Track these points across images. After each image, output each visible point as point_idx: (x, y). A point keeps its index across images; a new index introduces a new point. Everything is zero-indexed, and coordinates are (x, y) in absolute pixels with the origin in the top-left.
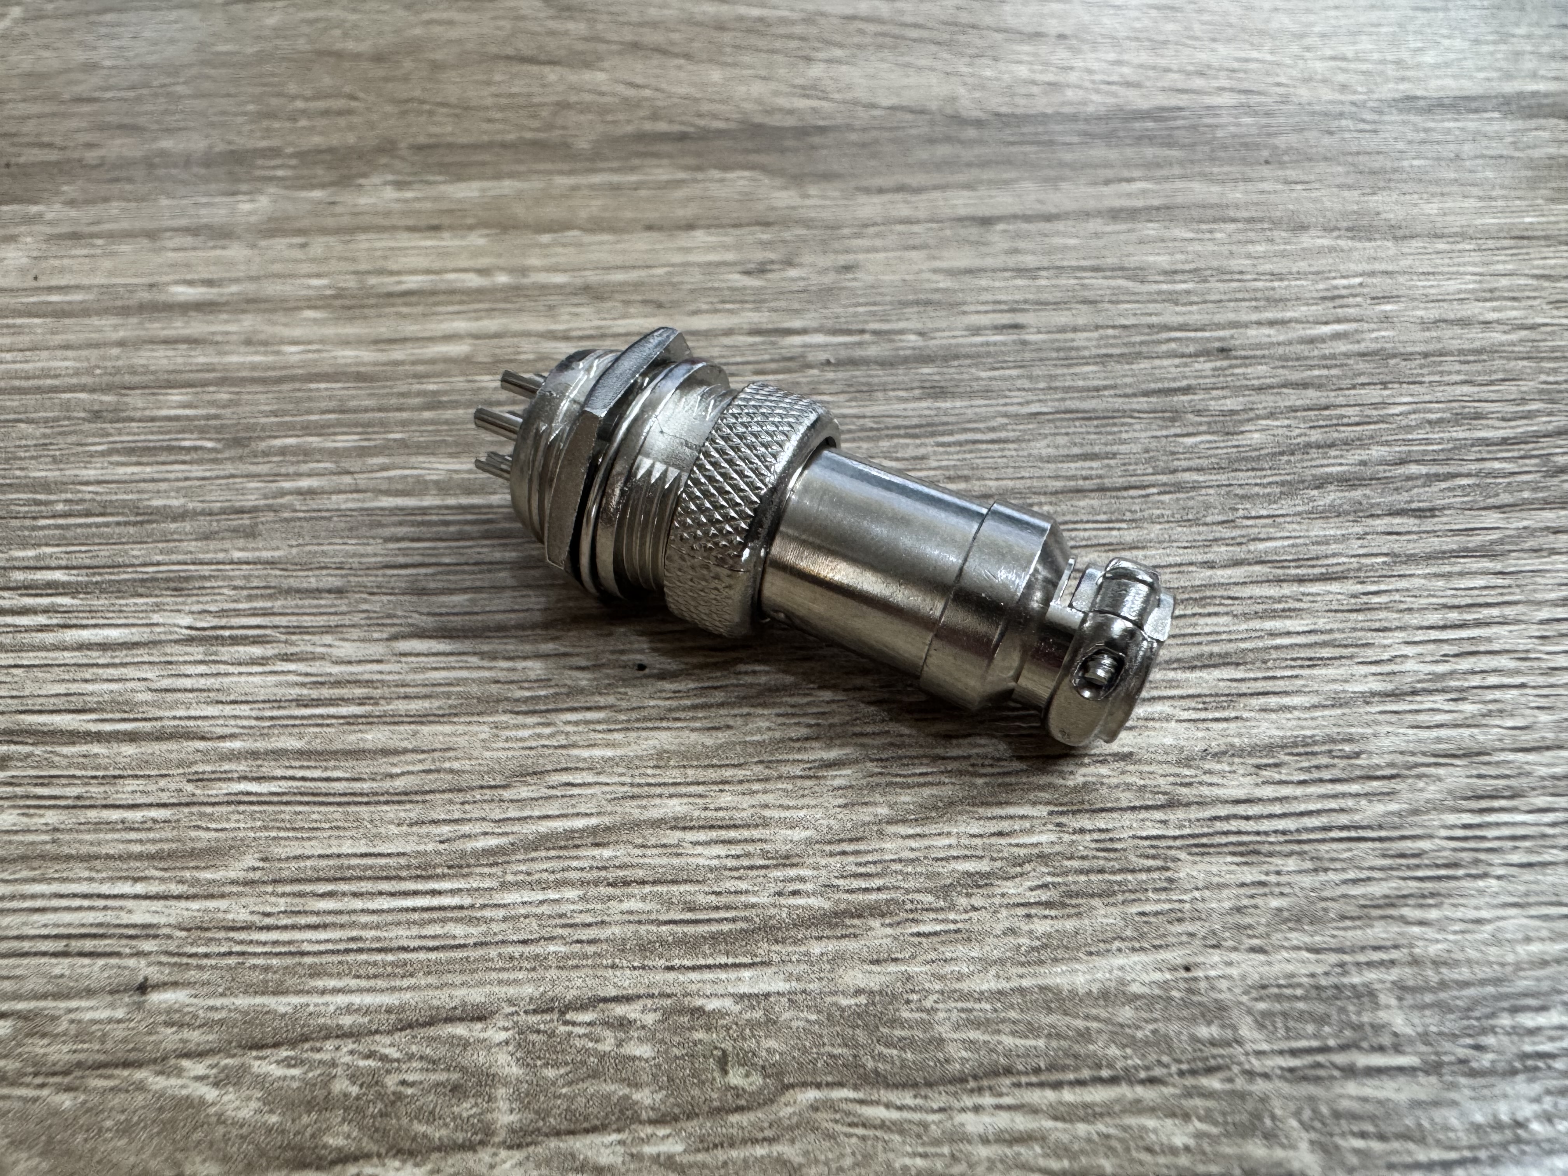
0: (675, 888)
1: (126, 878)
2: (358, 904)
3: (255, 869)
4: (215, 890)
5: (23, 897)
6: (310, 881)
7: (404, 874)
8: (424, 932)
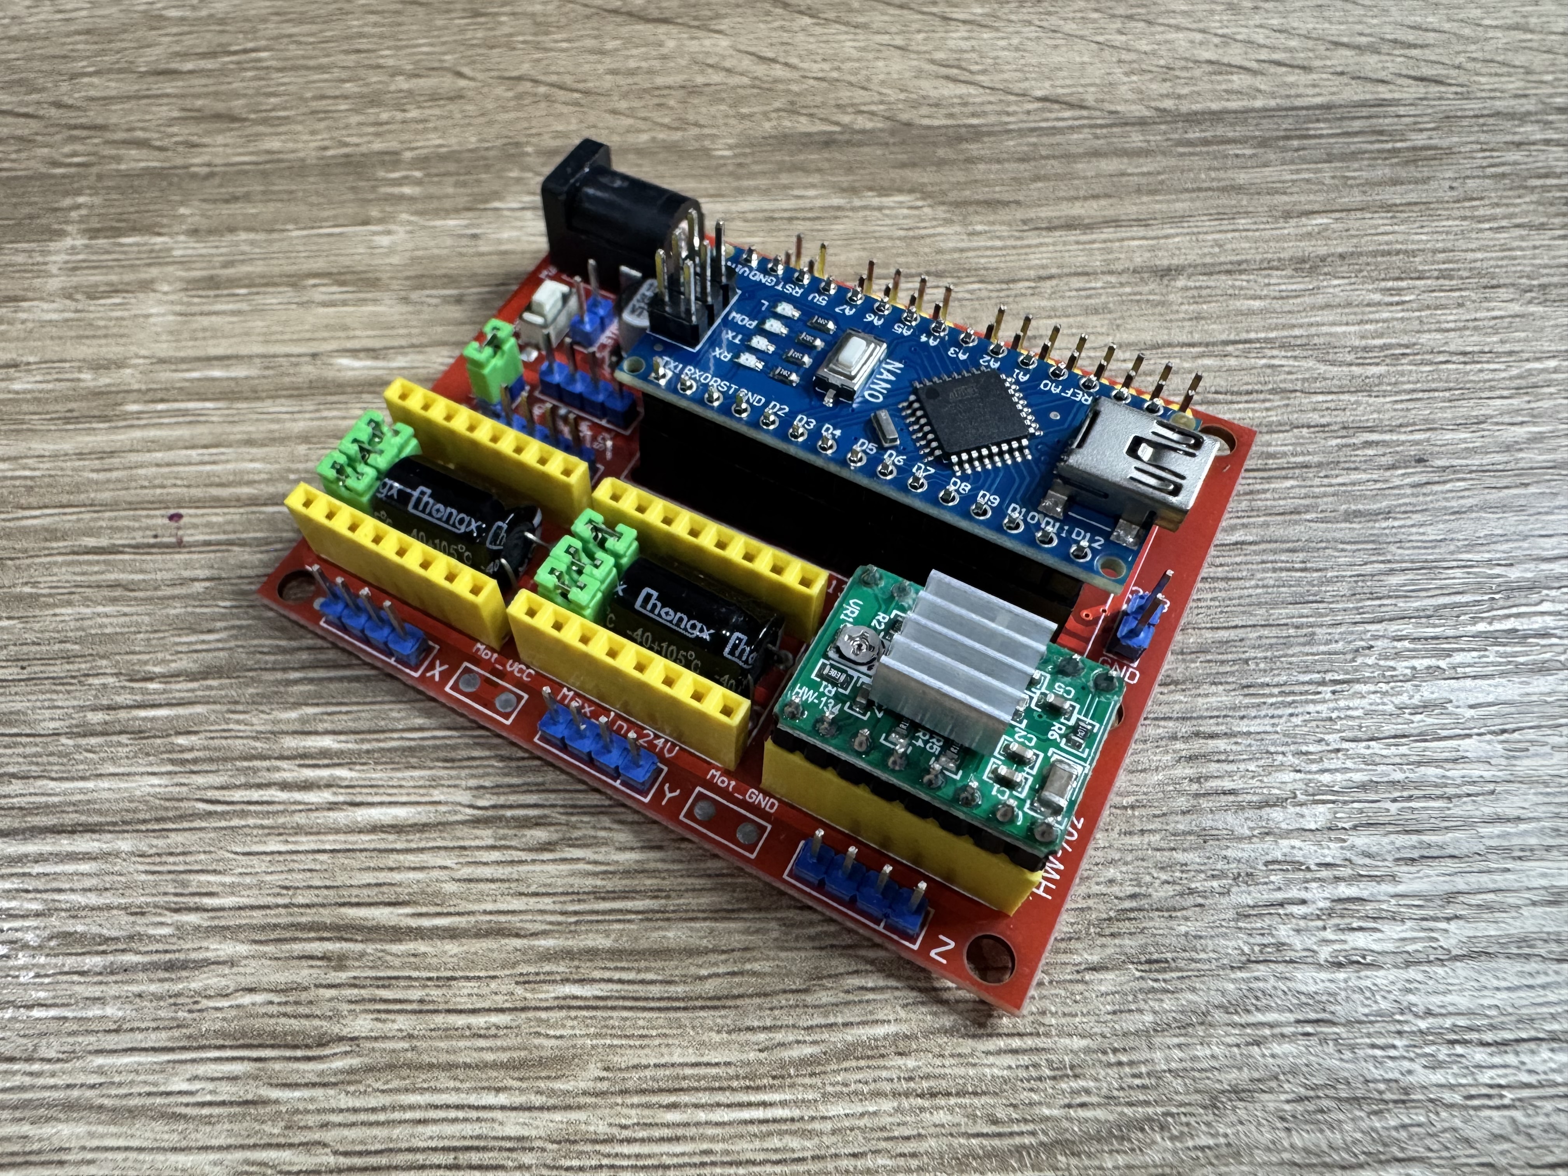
0: (976, 1101)
1: (489, 1089)
2: (702, 1116)
3: (601, 1079)
4: (570, 1101)
5: (403, 1108)
6: (653, 1092)
7: (735, 1084)
8: (766, 1145)
